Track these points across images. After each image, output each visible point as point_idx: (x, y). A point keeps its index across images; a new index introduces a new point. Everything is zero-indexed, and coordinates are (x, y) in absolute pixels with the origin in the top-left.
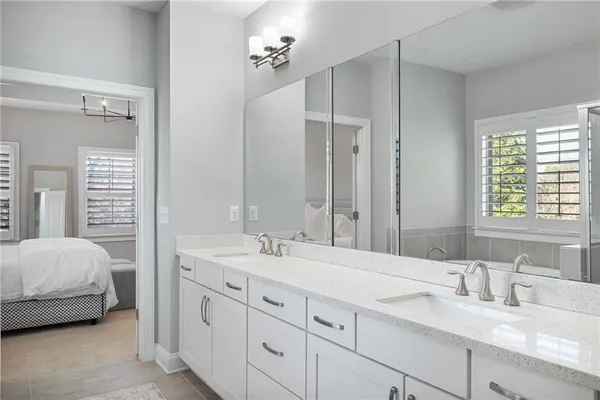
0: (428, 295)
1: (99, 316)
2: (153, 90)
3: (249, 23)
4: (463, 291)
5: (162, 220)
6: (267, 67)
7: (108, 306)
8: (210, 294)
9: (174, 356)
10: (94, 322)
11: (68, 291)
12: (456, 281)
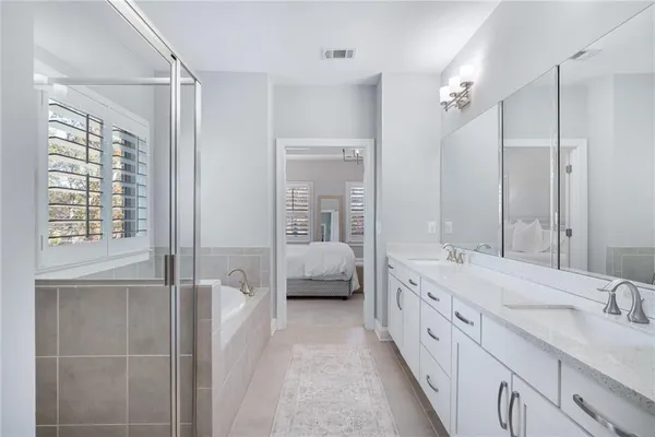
0: (572, 309)
1: (347, 295)
2: (373, 140)
3: (443, 77)
4: (613, 308)
5: (378, 232)
6: (453, 109)
7: (353, 290)
8: (403, 287)
9: (383, 329)
10: (345, 298)
11: (327, 276)
12: (606, 297)
